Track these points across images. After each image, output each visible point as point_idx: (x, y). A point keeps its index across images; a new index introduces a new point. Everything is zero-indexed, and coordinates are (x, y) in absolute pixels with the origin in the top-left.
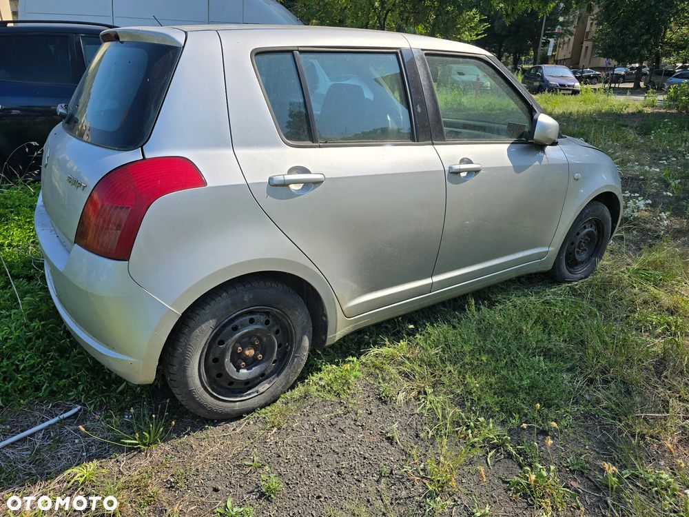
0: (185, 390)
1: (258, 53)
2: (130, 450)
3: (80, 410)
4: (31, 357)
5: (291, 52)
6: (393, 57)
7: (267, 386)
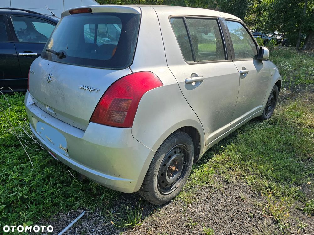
0: (152, 192)
1: (171, 18)
2: (126, 229)
3: (86, 213)
4: (48, 189)
5: (182, 18)
6: (215, 21)
7: (179, 184)
